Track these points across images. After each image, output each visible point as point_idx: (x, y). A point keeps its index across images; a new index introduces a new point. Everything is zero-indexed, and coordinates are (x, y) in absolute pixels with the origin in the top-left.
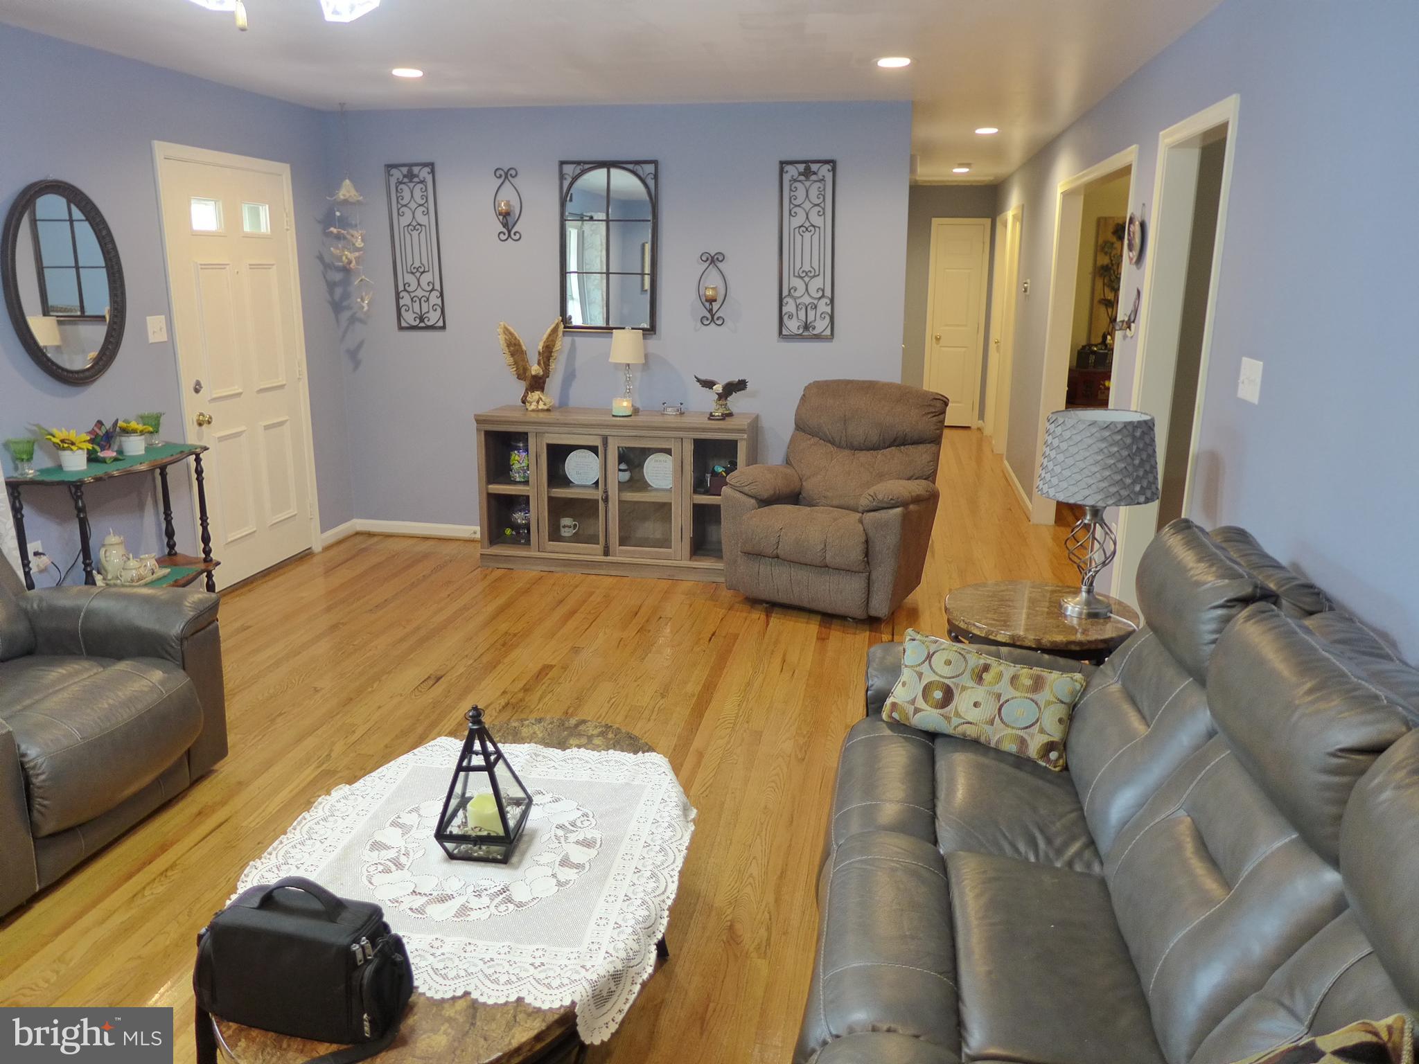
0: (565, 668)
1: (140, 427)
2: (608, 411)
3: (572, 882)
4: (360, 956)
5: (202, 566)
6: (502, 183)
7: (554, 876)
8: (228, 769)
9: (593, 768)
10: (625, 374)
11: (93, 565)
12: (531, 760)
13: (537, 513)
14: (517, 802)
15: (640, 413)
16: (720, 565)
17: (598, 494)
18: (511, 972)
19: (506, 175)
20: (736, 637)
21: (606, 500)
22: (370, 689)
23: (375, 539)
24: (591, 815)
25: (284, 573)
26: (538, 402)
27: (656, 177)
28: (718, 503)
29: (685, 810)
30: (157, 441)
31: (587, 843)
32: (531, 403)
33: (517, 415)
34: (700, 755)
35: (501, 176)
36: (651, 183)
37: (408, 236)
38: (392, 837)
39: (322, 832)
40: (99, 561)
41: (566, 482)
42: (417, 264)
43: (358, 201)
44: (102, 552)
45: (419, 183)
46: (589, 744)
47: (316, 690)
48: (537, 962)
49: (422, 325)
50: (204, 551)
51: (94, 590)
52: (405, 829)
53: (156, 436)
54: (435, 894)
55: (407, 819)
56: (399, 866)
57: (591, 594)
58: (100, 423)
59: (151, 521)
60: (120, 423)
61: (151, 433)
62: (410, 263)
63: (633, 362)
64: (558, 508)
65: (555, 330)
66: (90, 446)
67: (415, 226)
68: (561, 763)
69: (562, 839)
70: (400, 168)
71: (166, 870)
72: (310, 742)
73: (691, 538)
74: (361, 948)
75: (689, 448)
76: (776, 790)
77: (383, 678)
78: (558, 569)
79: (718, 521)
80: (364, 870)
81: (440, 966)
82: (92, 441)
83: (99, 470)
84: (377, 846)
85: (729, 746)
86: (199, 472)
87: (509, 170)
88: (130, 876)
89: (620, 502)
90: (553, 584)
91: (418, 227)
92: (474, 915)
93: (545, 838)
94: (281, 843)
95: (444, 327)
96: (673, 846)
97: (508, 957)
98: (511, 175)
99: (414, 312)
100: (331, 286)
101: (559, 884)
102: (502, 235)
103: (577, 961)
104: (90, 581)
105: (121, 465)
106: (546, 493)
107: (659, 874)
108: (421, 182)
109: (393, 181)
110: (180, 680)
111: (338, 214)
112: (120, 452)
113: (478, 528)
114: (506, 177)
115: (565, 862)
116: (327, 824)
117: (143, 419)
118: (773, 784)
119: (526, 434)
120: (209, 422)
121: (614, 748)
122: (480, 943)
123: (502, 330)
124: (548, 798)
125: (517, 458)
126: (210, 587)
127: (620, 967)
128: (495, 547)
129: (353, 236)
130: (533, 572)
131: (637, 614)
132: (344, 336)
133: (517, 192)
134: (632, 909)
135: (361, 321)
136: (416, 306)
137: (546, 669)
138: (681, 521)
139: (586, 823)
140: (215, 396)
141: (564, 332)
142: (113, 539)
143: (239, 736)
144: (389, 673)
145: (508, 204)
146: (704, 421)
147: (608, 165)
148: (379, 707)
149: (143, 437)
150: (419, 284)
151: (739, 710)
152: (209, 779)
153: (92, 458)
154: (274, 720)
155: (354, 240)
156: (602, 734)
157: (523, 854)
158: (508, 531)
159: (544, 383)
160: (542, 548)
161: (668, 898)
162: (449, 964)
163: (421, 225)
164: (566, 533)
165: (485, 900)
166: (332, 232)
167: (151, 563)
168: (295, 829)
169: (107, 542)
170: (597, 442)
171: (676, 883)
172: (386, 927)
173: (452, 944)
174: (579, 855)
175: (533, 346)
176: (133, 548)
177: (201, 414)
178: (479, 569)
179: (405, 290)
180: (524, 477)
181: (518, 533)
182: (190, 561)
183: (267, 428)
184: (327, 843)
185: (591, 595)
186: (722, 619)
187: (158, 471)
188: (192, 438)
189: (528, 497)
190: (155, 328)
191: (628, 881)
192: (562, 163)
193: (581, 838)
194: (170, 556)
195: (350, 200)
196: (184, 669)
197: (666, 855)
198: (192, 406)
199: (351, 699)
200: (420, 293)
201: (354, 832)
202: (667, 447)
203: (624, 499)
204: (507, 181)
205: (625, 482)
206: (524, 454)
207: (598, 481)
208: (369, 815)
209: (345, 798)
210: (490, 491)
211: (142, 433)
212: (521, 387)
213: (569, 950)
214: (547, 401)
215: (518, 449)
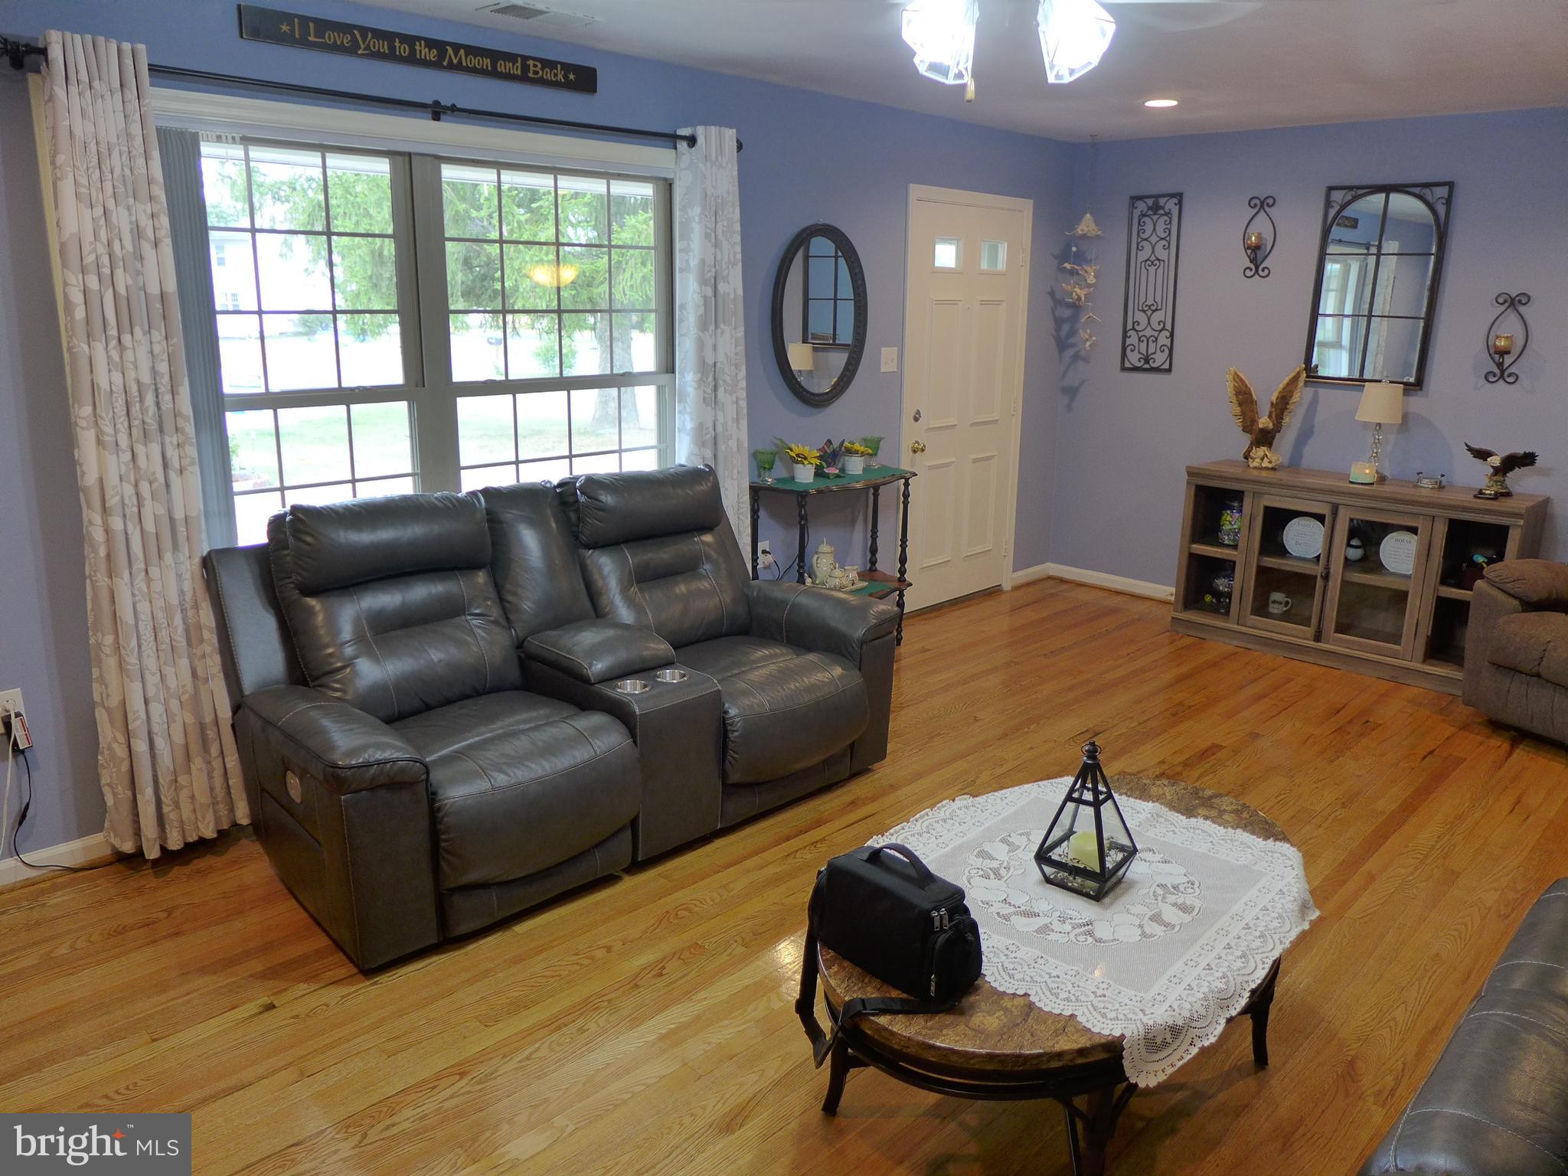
0: (1236, 752)
1: (862, 449)
2: (1346, 477)
3: (1156, 937)
4: (937, 923)
5: (896, 585)
6: (1257, 213)
7: (1141, 926)
8: (884, 772)
9: (1214, 842)
10: (1374, 436)
11: (805, 568)
12: (1152, 819)
13: (1242, 583)
14: (1121, 848)
15: (1387, 483)
16: (1457, 675)
17: (1318, 570)
18: (1072, 992)
19: (1262, 204)
20: (1460, 761)
21: (1326, 577)
22: (1026, 730)
23: (1065, 587)
24: (1197, 884)
25: (970, 606)
26: (1262, 459)
27: (1449, 202)
28: (1468, 600)
29: (1304, 908)
30: (875, 463)
31: (1185, 908)
32: (1254, 459)
33: (1236, 471)
34: (1371, 878)
35: (1256, 205)
36: (1441, 209)
37: (1144, 271)
38: (1000, 852)
39: (939, 830)
40: (811, 566)
41: (1283, 552)
42: (1150, 301)
43: (1098, 235)
44: (815, 558)
45: (1163, 215)
46: (1218, 819)
47: (976, 720)
48: (1100, 992)
49: (1147, 366)
50: (900, 571)
51: (802, 588)
52: (1013, 848)
53: (874, 458)
54: (1023, 908)
55: (1015, 839)
56: (998, 876)
57: (1290, 680)
58: (829, 442)
59: (859, 536)
60: (846, 444)
61: (871, 455)
62: (1142, 299)
63: (1386, 422)
64: (1268, 580)
65: (1294, 380)
66: (818, 462)
67: (1153, 261)
68: (1182, 830)
69: (1160, 898)
70: (1146, 200)
71: (817, 842)
72: (961, 765)
73: (1428, 637)
74: (940, 915)
75: (1441, 530)
76: (1458, 940)
77: (1042, 722)
78: (1257, 647)
79: (1464, 622)
80: (966, 871)
81: (1011, 966)
82: (820, 458)
83: (823, 484)
84: (983, 854)
85: (1411, 878)
86: (906, 496)
87: (1265, 199)
88: (788, 839)
89: (1343, 581)
90: (1247, 664)
91: (1157, 262)
92: (1053, 936)
93: (1143, 892)
94: (903, 829)
95: (1169, 370)
96: (1276, 937)
97: (1073, 979)
98: (1268, 204)
99: (1139, 353)
100: (1058, 322)
101: (1144, 934)
102: (1248, 272)
103: (1138, 1004)
104: (801, 580)
105: (841, 482)
106: (1256, 560)
107: (1250, 957)
108: (1166, 214)
109: (1137, 213)
110: (856, 679)
111: (1074, 249)
112: (843, 470)
113: (1173, 590)
114: (1262, 206)
115: (1156, 918)
116: (945, 825)
117: (866, 441)
118: (1455, 933)
119: (1243, 492)
120: (923, 450)
121: (1245, 828)
122: (1051, 960)
123: (1231, 377)
124: (1158, 857)
125: (1229, 518)
126: (901, 604)
127: (1180, 1022)
128: (1190, 612)
129: (1086, 272)
130: (1227, 646)
131: (1338, 712)
132: (1066, 372)
133: (1273, 223)
134: (1211, 979)
135: (1086, 360)
136: (1143, 346)
137: (1215, 748)
138: (1419, 615)
139: (1190, 890)
140: (931, 426)
141: (1306, 382)
142: (825, 548)
143: (899, 745)
144: (1049, 718)
145: (1259, 236)
146: (1468, 499)
147: (1388, 189)
148: (1031, 748)
149: (862, 458)
150: (1149, 323)
151: (1437, 842)
152: (866, 776)
153: (819, 473)
154: (932, 737)
155: (1087, 276)
156: (1236, 812)
157: (1117, 897)
158: (1208, 598)
159: (1273, 438)
160: (1241, 621)
161: (1253, 981)
162: (1019, 968)
163: (1159, 260)
164: (1274, 609)
165: (1068, 927)
166: (1065, 268)
167: (853, 575)
168: (917, 821)
169: (820, 550)
170: (1323, 509)
171: (1267, 970)
172: (966, 910)
173: (1026, 952)
174: (1171, 915)
175: (1265, 396)
176: (841, 561)
177: (917, 442)
178: (1167, 633)
179: (1134, 329)
180: (1234, 540)
181: (1218, 601)
182: (887, 579)
183: (975, 461)
184: (941, 840)
185: (1290, 682)
186: (1448, 738)
187: (872, 491)
188: (905, 466)
189: (1234, 562)
190: (888, 359)
191: (1214, 953)
192: (1330, 189)
193: (1180, 901)
194: (870, 572)
195: (1089, 234)
196: (860, 670)
197: (1266, 942)
198: (910, 434)
199: (1007, 735)
200: (1149, 332)
201: (966, 837)
202: (1414, 525)
203: (1348, 579)
204: (1262, 212)
205: (1356, 561)
206: (1237, 515)
207: (1319, 555)
208: (983, 827)
209: (967, 808)
210: (1193, 551)
211: (863, 454)
212: (1245, 440)
213: (1134, 993)
214: (1274, 459)
215: (1232, 508)
